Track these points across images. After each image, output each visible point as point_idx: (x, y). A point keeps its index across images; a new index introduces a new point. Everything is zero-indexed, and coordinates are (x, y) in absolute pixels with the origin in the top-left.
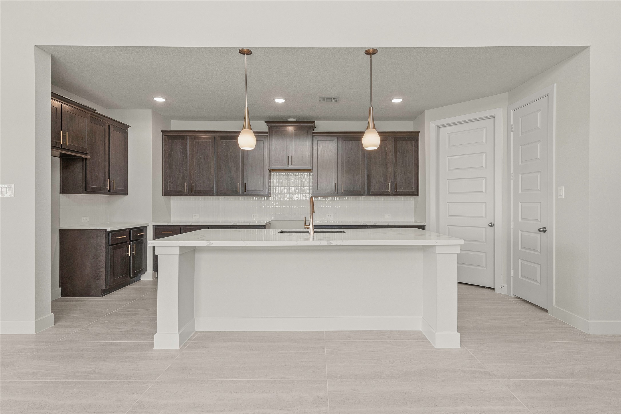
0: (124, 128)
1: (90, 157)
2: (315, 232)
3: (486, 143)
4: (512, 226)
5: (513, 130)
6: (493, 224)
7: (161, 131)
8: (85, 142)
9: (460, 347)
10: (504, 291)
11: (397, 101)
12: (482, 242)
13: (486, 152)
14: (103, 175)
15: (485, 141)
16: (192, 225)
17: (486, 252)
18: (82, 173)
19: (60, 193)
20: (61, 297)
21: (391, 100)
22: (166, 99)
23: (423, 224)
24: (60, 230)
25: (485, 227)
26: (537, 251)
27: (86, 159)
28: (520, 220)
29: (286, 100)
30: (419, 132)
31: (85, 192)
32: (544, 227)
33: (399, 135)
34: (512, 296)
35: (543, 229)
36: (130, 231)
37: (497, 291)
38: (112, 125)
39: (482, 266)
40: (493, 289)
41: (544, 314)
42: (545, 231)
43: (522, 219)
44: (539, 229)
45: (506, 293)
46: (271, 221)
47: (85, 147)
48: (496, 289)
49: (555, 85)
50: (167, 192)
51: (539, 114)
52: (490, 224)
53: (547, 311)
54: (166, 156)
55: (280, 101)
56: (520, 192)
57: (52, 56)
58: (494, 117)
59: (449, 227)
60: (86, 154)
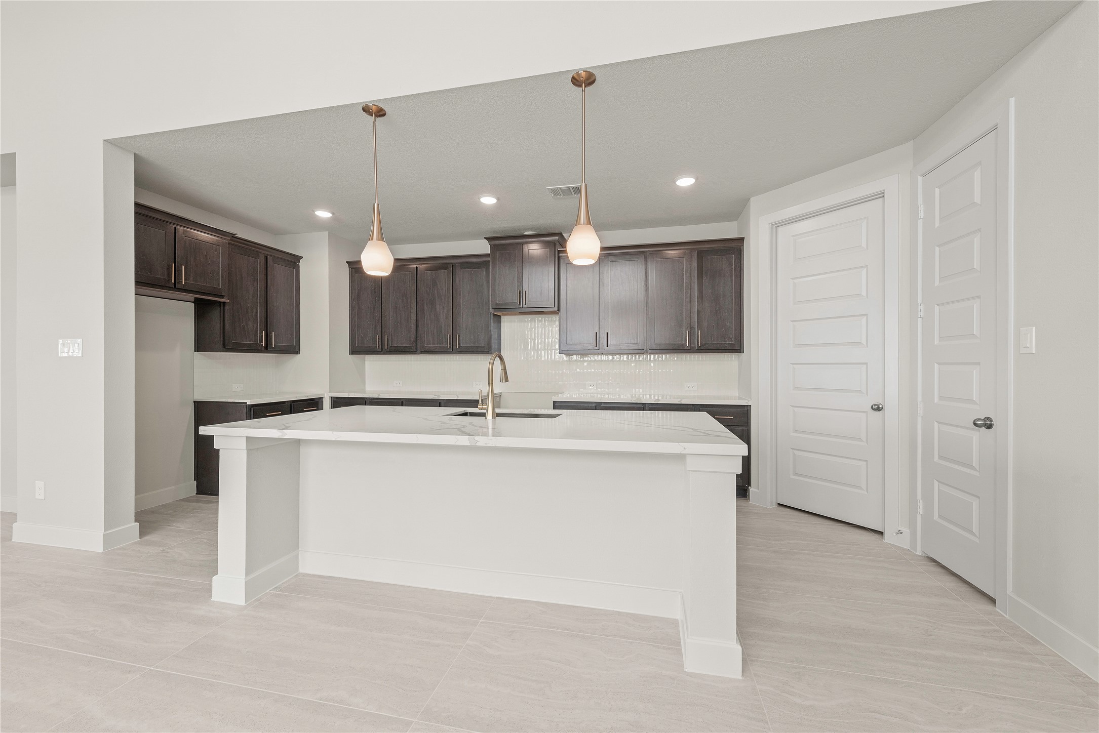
0: (293, 261)
1: (228, 301)
2: (499, 415)
3: (867, 248)
4: (921, 412)
5: (921, 215)
6: (880, 406)
7: (347, 262)
8: (218, 279)
9: (740, 677)
10: (904, 542)
11: (685, 182)
12: (860, 439)
13: (866, 266)
14: (255, 326)
15: (864, 245)
16: (380, 397)
17: (866, 461)
18: (219, 323)
19: (195, 351)
20: (196, 494)
21: (674, 182)
22: (333, 214)
23: (747, 403)
24: (194, 402)
25: (864, 412)
26: (971, 467)
27: (224, 303)
28: (936, 400)
29: (498, 199)
30: (742, 239)
31: (224, 349)
32: (988, 419)
33: (707, 246)
34: (919, 553)
35: (985, 421)
36: (291, 405)
37: (889, 538)
38: (270, 255)
39: (860, 488)
40: (882, 533)
41: (987, 607)
42: (989, 427)
43: (941, 398)
44: (974, 421)
45: (906, 546)
46: (501, 393)
47: (219, 286)
48: (885, 535)
49: (1012, 101)
50: (355, 350)
51: (977, 174)
52: (875, 405)
53: (993, 601)
54: (353, 297)
55: (488, 201)
56: (936, 342)
57: (136, 155)
58: (881, 195)
59: (796, 409)
60: (222, 297)
